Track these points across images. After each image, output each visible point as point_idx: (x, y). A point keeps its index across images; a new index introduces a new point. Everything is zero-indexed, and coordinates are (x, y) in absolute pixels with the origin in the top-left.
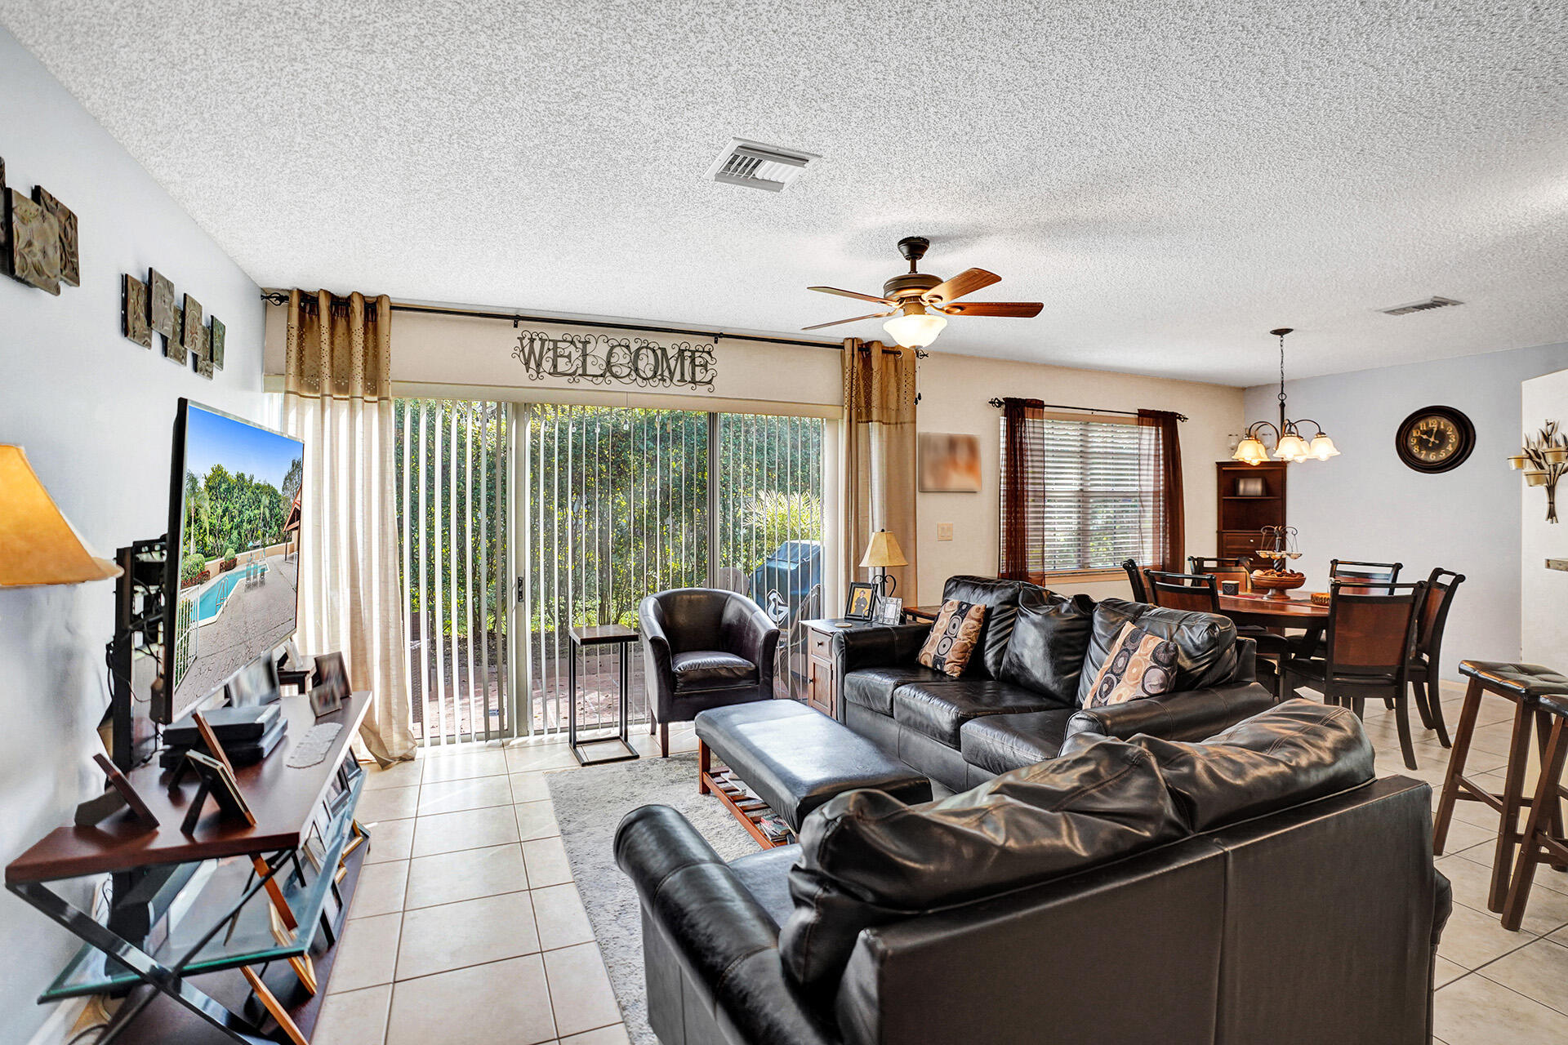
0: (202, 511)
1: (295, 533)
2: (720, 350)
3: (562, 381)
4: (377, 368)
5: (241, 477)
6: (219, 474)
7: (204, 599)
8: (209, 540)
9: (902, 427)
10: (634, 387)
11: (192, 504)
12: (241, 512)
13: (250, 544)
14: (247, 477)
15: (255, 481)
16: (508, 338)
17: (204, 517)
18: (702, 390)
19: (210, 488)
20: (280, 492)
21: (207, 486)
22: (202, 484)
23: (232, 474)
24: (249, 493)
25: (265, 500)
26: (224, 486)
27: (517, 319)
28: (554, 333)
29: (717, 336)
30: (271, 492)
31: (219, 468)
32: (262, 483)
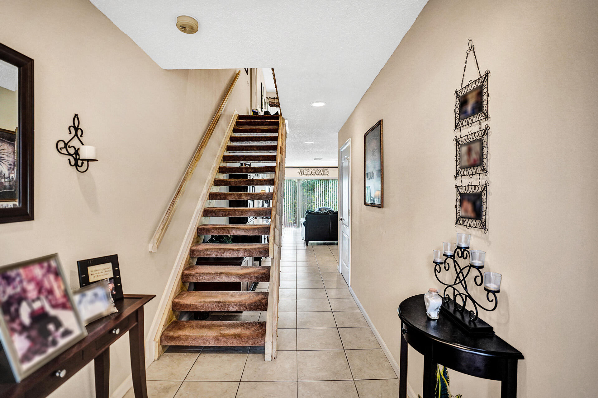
2: (330, 170)
3: (305, 176)
10: (315, 176)
16: (297, 170)
18: (326, 176)
27: (298, 167)
28: (304, 169)
29: (329, 167)
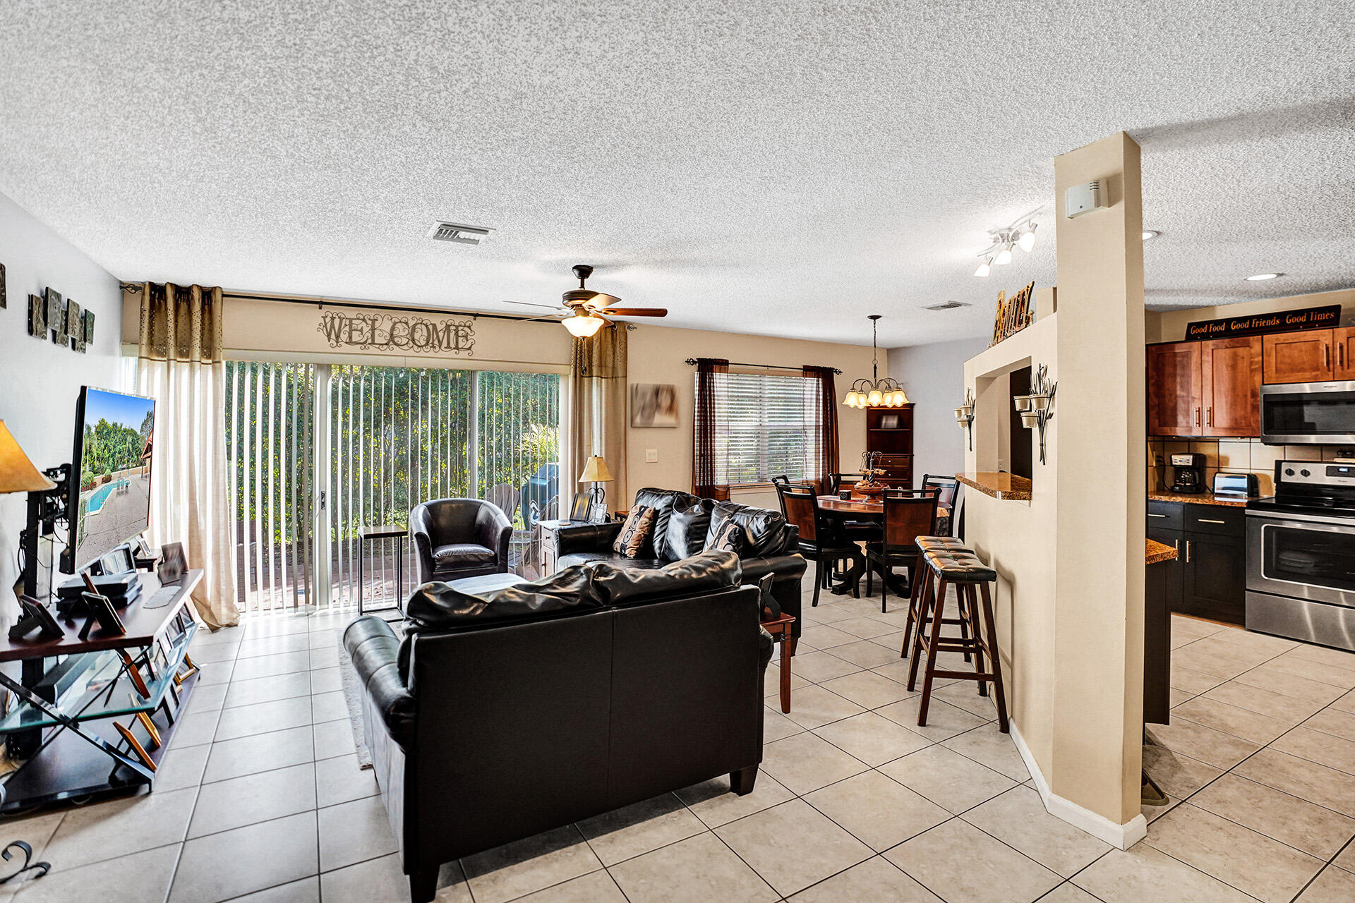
0: (93, 446)
1: (148, 460)
2: (478, 324)
3: (356, 349)
4: (211, 339)
5: (115, 425)
6: (103, 423)
7: (93, 499)
8: (97, 463)
9: (616, 381)
10: (411, 352)
11: (88, 443)
12: (114, 447)
13: (120, 467)
14: (119, 425)
15: (123, 427)
16: (315, 316)
17: (94, 450)
19: (98, 433)
20: (139, 433)
21: (96, 431)
22: (93, 430)
23: (110, 424)
24: (120, 435)
25: (129, 439)
26: (105, 431)
27: (321, 303)
28: (351, 313)
29: (476, 315)
30: (134, 433)
31: (103, 420)
32: (127, 428)
